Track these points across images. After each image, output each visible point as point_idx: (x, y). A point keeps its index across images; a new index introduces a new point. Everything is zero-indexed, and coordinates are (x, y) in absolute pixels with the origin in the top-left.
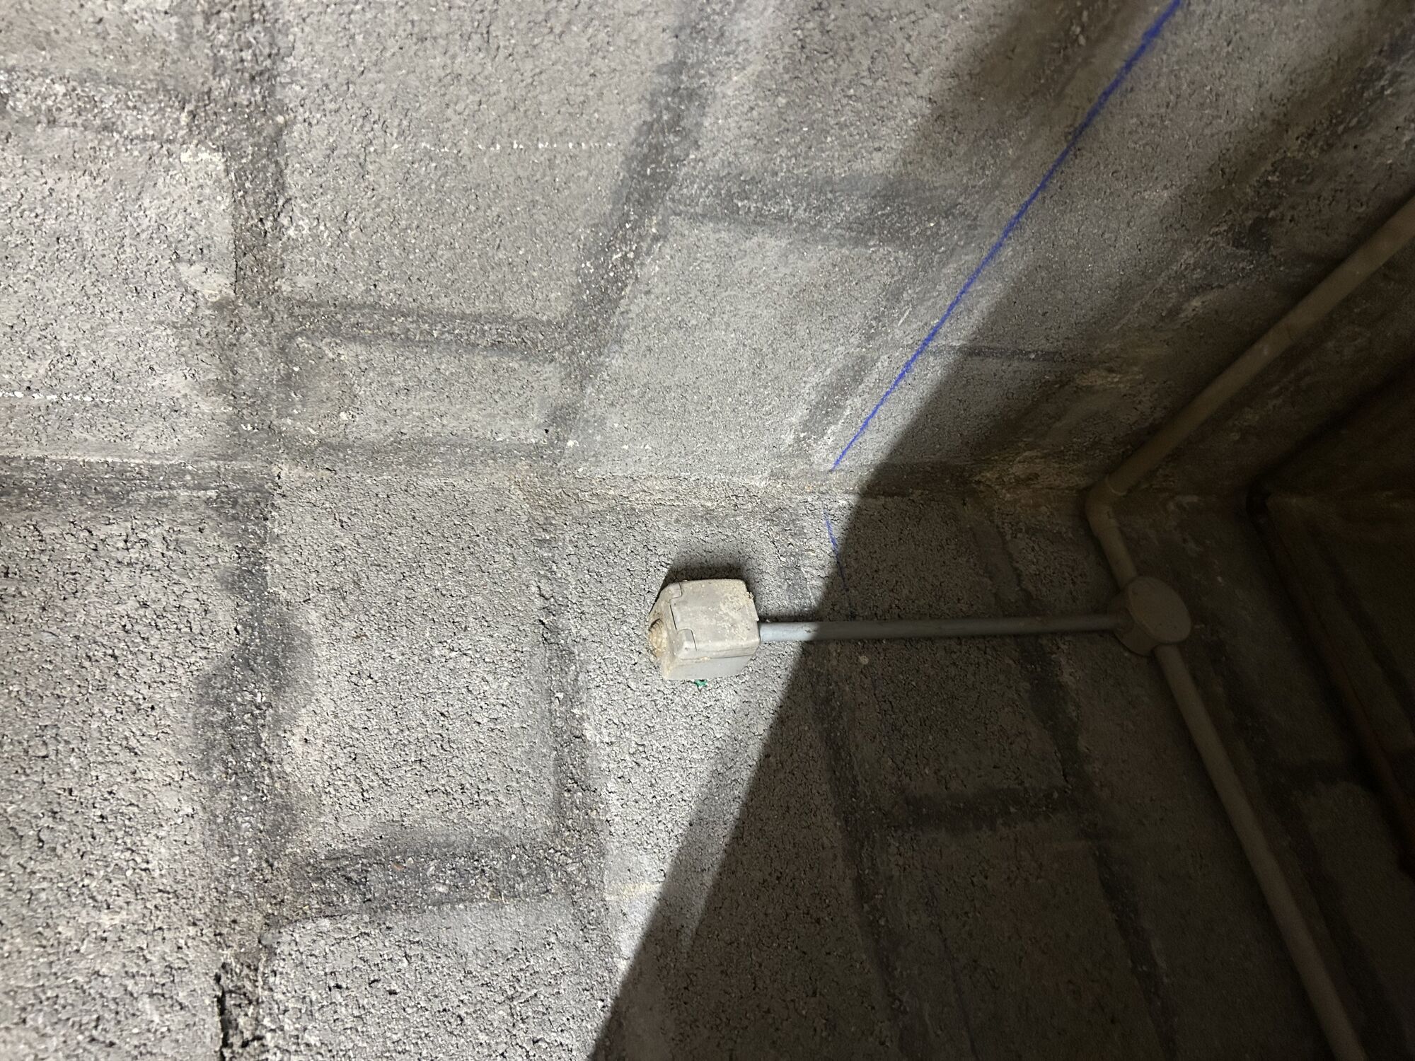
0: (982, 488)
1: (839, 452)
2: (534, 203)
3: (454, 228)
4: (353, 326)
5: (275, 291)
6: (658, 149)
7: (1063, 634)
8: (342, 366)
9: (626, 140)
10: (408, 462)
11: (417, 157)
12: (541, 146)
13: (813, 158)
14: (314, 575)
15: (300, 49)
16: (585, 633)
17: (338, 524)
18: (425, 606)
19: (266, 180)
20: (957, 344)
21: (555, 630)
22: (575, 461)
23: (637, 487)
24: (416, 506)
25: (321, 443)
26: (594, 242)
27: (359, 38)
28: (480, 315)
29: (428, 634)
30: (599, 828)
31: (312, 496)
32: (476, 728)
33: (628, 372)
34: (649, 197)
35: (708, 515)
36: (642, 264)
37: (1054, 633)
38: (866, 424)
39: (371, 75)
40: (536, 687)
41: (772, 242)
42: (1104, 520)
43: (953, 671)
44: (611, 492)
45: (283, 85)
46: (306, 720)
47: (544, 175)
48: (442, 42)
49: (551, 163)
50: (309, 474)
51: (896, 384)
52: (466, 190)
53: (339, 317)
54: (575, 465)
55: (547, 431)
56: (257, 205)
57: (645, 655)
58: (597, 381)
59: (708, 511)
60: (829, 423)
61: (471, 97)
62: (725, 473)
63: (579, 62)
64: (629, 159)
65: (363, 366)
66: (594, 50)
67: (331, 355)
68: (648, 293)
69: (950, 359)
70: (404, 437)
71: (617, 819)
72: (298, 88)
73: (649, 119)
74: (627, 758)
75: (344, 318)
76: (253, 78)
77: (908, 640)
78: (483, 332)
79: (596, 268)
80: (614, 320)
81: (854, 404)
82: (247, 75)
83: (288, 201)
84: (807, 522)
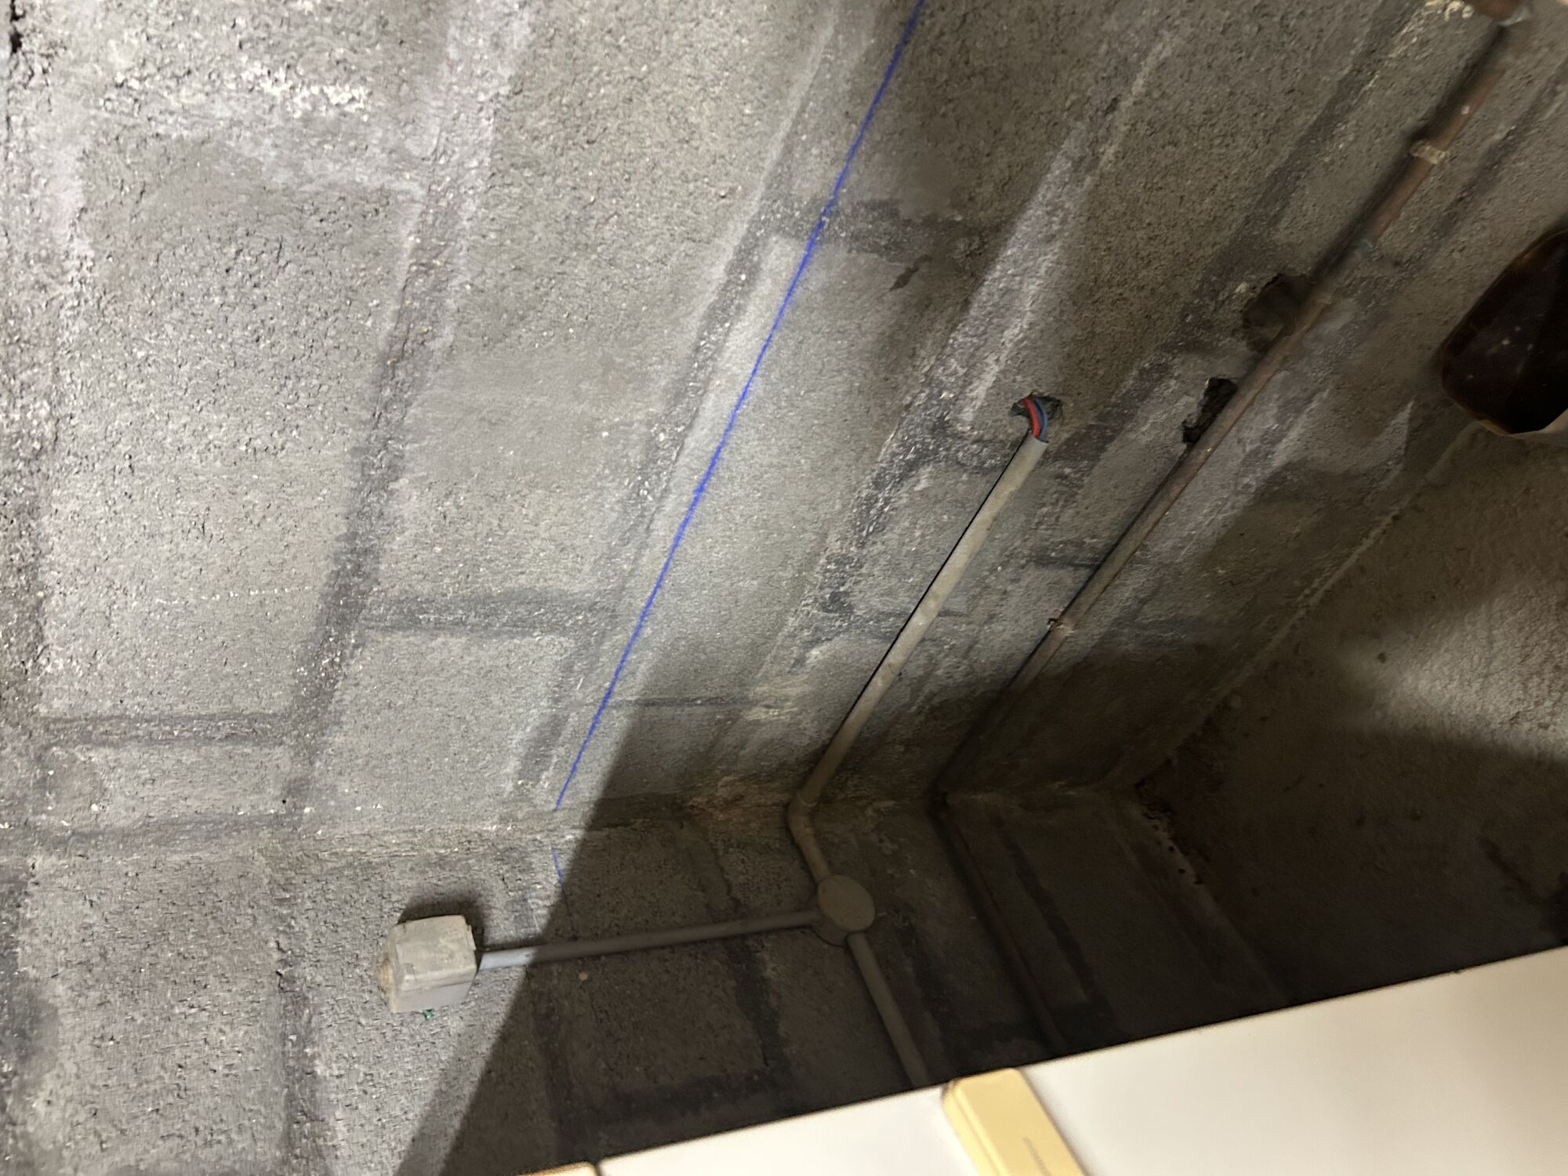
0: (696, 812)
1: (557, 794)
2: (252, 631)
3: (186, 654)
4: (103, 733)
5: (33, 713)
6: (347, 587)
7: (769, 932)
8: (93, 766)
9: (319, 584)
10: (157, 842)
11: (152, 608)
12: (252, 593)
13: (473, 583)
14: (63, 952)
15: (57, 549)
16: (319, 979)
17: (88, 904)
18: (168, 970)
19: (28, 635)
20: (633, 699)
21: (291, 980)
22: (314, 825)
23: (375, 842)
24: (163, 880)
25: (73, 833)
26: (306, 654)
27: (104, 539)
28: (214, 715)
29: (169, 995)
30: (325, 1153)
31: (64, 881)
32: (212, 1075)
33: (350, 747)
34: (345, 619)
35: (442, 862)
36: (348, 665)
37: (759, 933)
38: (574, 769)
39: (114, 560)
40: (270, 1033)
41: (452, 641)
42: (802, 829)
43: (665, 978)
44: (350, 850)
45: (43, 573)
46: (49, 1082)
47: (257, 612)
48: (167, 536)
49: (262, 604)
50: (62, 862)
51: (590, 733)
52: (194, 627)
53: (90, 728)
54: (315, 828)
55: (284, 802)
56: (19, 652)
57: (376, 994)
58: (324, 756)
59: (442, 857)
60: (542, 771)
61: (193, 568)
62: (457, 822)
63: (275, 540)
64: (323, 596)
65: (112, 764)
66: (285, 531)
67: (83, 759)
68: (357, 685)
69: (631, 710)
70: (152, 820)
71: (343, 1143)
72: (55, 573)
73: (335, 569)
74: (356, 1087)
75: (95, 728)
76: (19, 570)
77: (624, 953)
78: (218, 728)
79: (309, 672)
80: (331, 708)
81: (558, 752)
82: (15, 569)
83: (45, 647)
84: (536, 860)
